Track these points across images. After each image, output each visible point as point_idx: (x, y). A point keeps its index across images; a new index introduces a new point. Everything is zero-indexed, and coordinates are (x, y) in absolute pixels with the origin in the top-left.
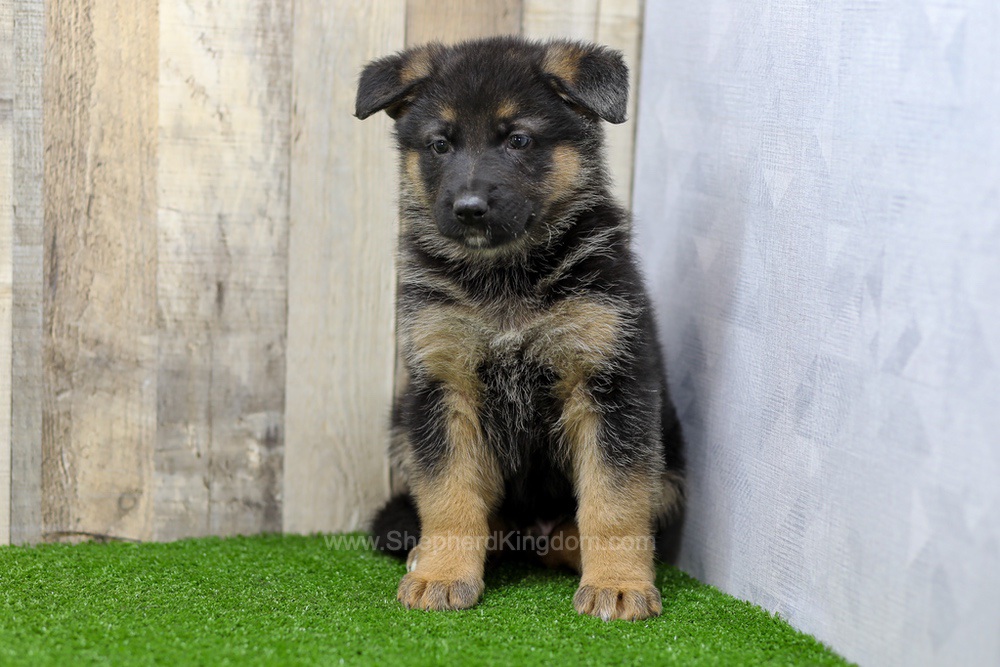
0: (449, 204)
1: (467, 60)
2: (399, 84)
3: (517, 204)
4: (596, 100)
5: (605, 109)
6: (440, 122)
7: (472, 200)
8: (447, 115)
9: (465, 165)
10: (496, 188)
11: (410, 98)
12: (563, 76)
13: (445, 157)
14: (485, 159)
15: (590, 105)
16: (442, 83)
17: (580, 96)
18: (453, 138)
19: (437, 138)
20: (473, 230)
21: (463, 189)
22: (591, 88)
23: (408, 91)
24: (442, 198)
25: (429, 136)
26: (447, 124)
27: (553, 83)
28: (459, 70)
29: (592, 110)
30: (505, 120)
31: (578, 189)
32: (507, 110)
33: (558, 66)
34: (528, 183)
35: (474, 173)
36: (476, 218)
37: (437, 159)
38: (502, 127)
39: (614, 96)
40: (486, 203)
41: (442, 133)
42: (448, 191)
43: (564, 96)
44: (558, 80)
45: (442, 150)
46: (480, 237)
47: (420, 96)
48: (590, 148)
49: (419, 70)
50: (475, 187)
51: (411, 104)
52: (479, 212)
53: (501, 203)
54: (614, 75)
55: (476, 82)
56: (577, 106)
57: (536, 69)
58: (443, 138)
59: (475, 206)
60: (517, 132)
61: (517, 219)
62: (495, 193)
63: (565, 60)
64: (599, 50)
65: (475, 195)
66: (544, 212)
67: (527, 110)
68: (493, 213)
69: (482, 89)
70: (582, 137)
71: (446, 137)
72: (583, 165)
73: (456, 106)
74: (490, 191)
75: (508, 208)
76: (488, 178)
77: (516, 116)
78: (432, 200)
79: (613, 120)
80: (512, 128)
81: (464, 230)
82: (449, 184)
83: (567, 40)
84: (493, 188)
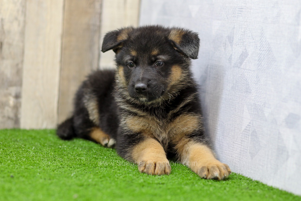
0: (133, 86)
1: (141, 34)
2: (116, 41)
3: (158, 86)
4: (188, 50)
5: (190, 54)
6: (131, 56)
7: (141, 85)
8: (134, 53)
9: (139, 72)
10: (150, 80)
11: (120, 47)
12: (176, 41)
13: (133, 69)
14: (147, 70)
15: (185, 52)
16: (132, 42)
17: (181, 49)
18: (136, 62)
19: (130, 62)
20: (142, 95)
21: (138, 81)
22: (185, 46)
23: (120, 44)
24: (131, 84)
25: (127, 61)
26: (133, 57)
27: (172, 43)
28: (138, 38)
29: (185, 54)
30: (155, 56)
31: (180, 81)
32: (155, 52)
33: (174, 37)
34: (162, 79)
35: (143, 75)
36: (143, 91)
37: (129, 69)
38: (153, 59)
39: (194, 49)
40: (147, 86)
41: (132, 60)
42: (133, 81)
43: (176, 49)
44: (173, 42)
45: (131, 66)
46: (144, 98)
47: (124, 46)
48: (185, 67)
49: (123, 37)
50: (143, 80)
51: (121, 49)
52: (144, 89)
53: (152, 86)
54: (194, 41)
55: (144, 42)
56: (181, 52)
57: (166, 38)
58: (132, 62)
59: (142, 86)
60: (158, 61)
61: (158, 92)
62: (150, 82)
63: (176, 36)
64: (190, 32)
65: (142, 83)
66: (168, 89)
67: (162, 52)
68: (149, 89)
69: (146, 45)
70: (182, 63)
71: (133, 61)
72: (182, 73)
73: (137, 50)
74: (148, 81)
75: (155, 88)
76: (147, 76)
77: (158, 54)
78: (128, 84)
79: (193, 58)
80: (156, 59)
81: (138, 95)
82: (133, 79)
83: (179, 27)
84: (149, 80)
